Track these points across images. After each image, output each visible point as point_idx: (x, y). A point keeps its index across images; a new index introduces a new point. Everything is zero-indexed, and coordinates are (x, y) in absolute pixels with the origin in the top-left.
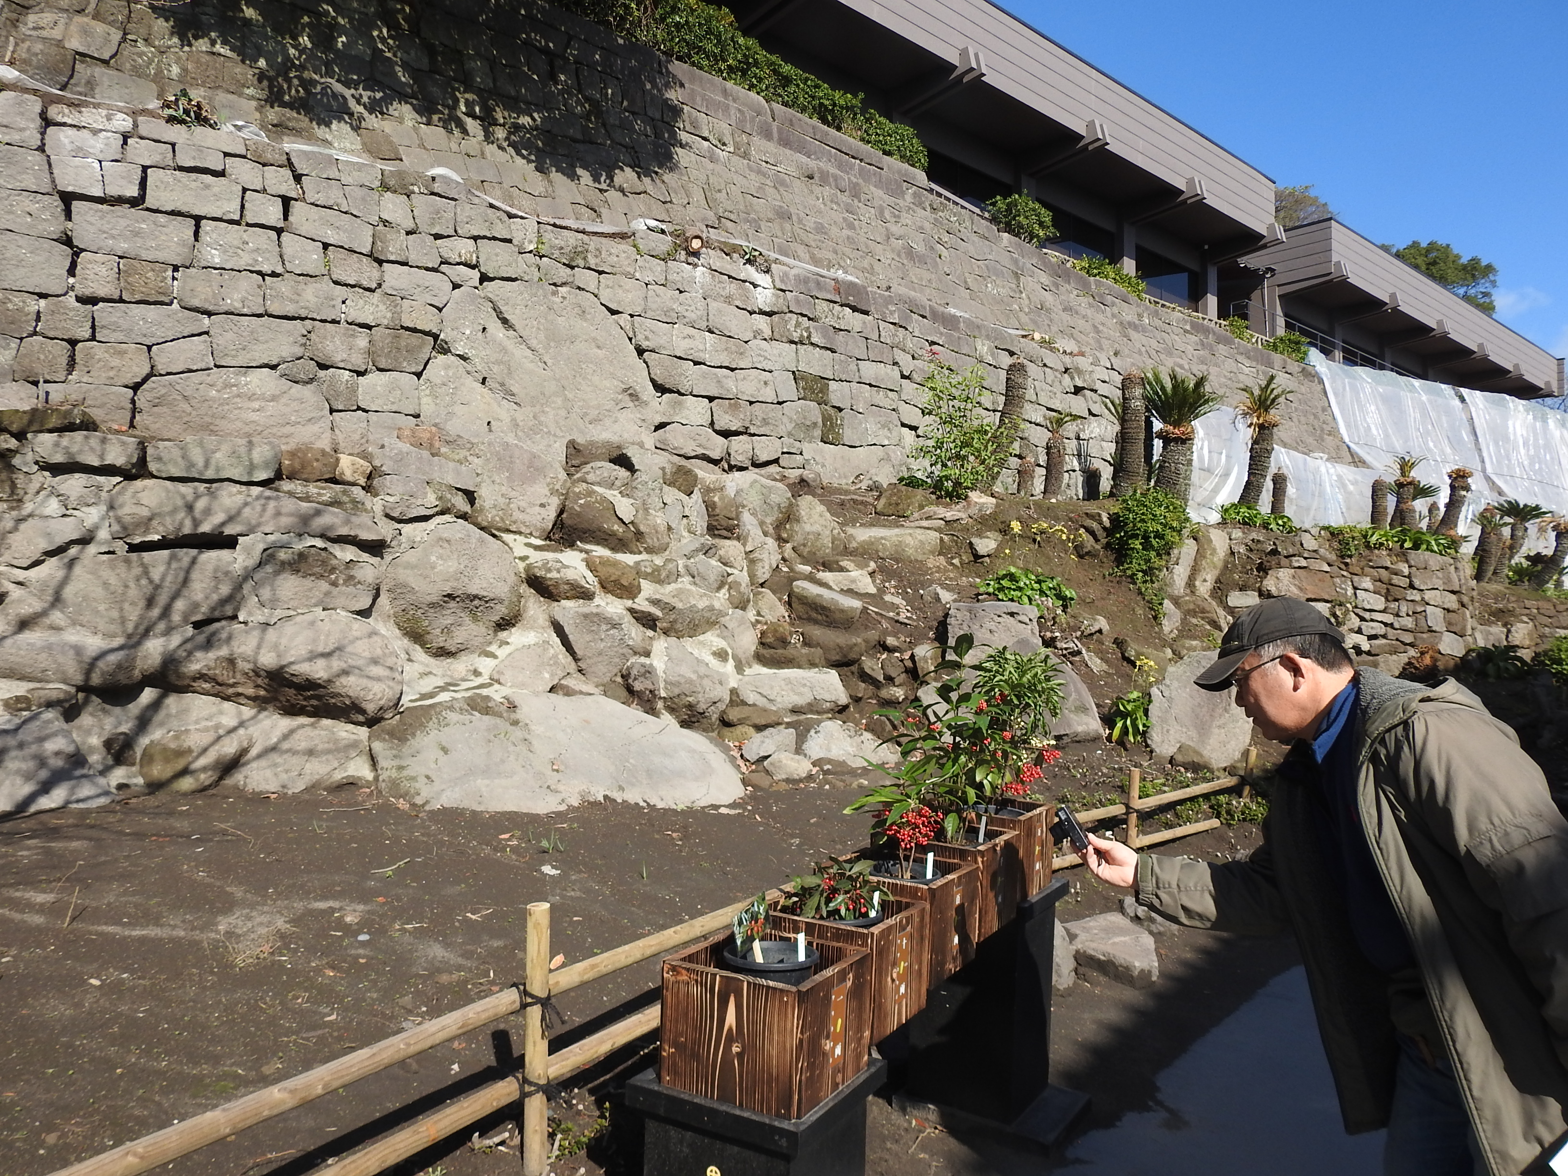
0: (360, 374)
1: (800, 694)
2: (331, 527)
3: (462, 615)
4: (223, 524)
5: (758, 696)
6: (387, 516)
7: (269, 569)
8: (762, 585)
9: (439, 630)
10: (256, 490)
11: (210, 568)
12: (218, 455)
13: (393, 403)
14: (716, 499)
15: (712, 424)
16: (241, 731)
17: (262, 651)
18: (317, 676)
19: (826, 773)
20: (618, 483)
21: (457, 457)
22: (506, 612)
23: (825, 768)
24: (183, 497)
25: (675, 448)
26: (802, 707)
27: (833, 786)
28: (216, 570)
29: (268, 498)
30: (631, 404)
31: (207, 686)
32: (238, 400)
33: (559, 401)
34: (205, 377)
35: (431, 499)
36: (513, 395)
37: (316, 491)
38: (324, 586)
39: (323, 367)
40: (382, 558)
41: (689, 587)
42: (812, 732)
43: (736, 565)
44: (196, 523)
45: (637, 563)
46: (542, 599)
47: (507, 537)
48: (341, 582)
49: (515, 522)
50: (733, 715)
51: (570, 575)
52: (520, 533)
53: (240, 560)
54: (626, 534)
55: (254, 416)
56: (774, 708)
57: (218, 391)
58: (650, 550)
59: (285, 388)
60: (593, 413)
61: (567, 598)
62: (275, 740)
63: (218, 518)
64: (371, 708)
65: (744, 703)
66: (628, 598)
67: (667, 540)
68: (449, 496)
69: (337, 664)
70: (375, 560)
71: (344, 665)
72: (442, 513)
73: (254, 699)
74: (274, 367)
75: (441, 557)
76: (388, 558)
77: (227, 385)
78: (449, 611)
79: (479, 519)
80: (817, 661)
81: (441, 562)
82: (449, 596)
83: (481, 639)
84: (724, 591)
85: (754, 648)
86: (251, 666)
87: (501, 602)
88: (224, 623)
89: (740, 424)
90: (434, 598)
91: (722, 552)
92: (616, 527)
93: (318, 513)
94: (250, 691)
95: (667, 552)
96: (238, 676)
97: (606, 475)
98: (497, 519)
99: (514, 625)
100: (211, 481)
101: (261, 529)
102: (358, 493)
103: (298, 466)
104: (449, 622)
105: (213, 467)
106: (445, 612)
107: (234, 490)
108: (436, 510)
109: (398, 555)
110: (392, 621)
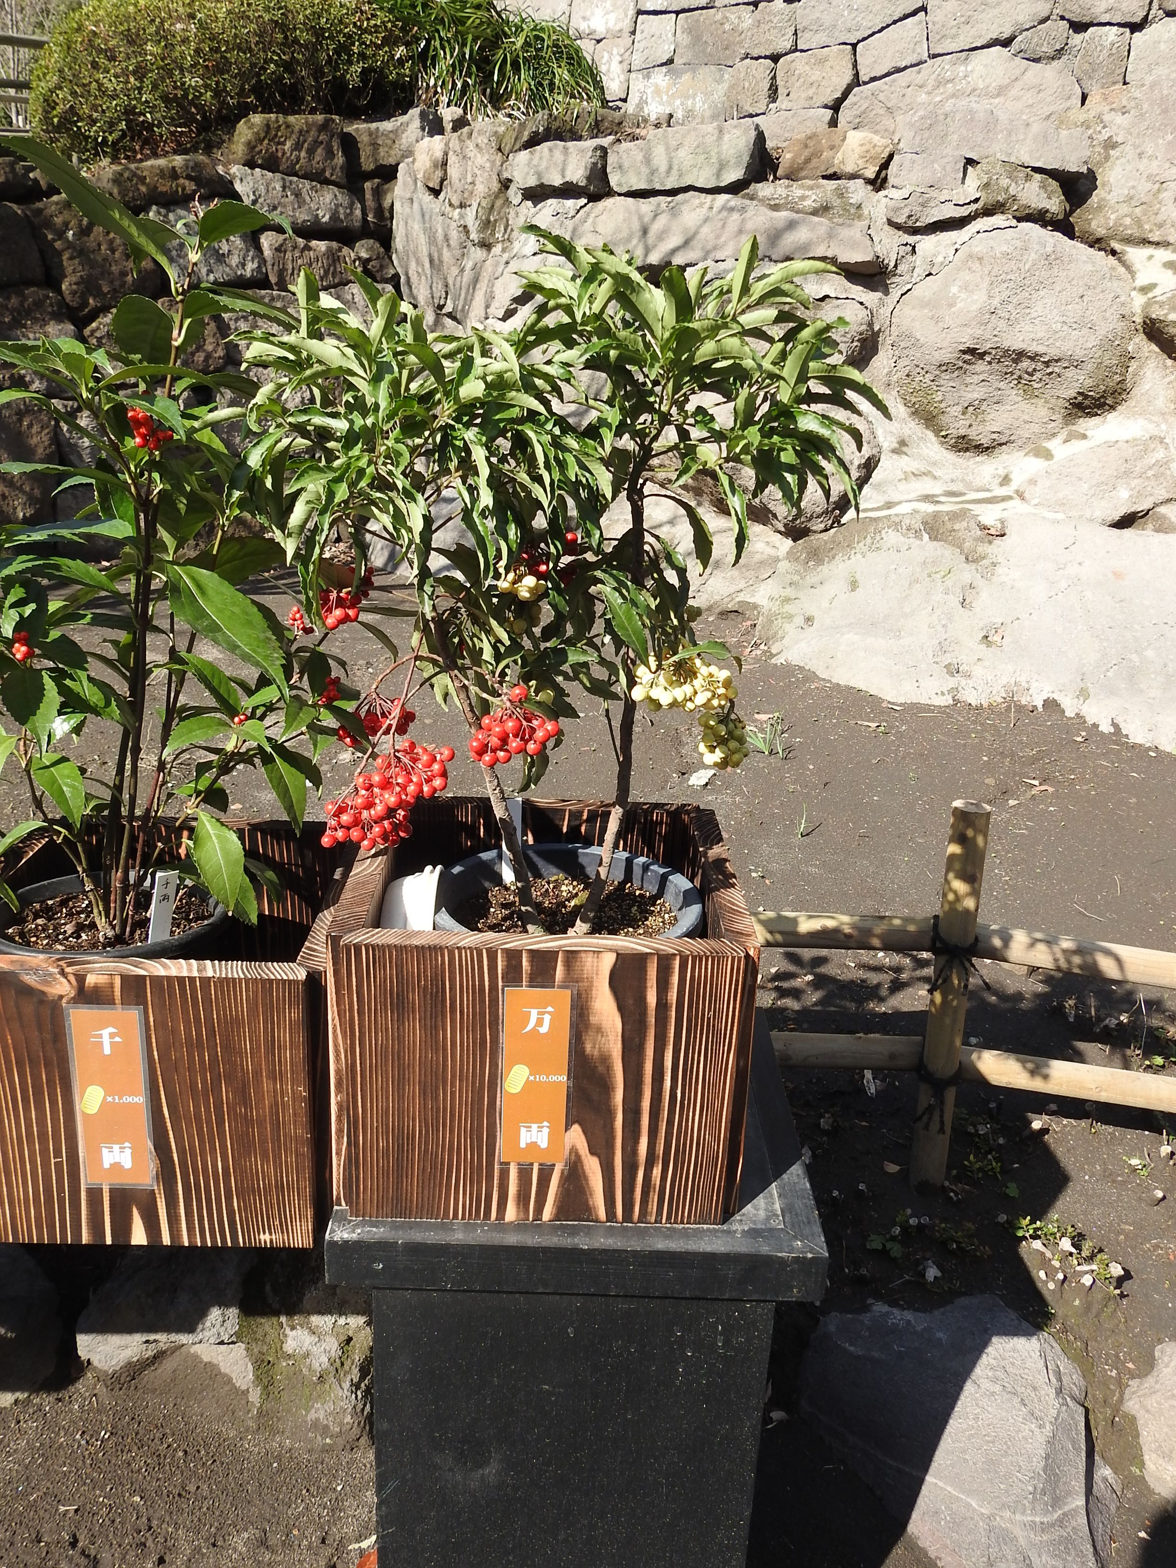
0: (1135, 27)
2: (803, 247)
3: (1002, 385)
4: (674, 251)
6: (890, 223)
9: (959, 408)
10: (720, 200)
12: (682, 153)
16: (666, 529)
22: (1089, 382)
24: (641, 218)
29: (732, 209)
34: (914, 76)
35: (972, 187)
37: (799, 192)
39: (1079, 27)
40: (886, 293)
44: (647, 251)
46: (1169, 362)
47: (1135, 254)
49: (1160, 226)
52: (1167, 244)
57: (929, 93)
59: (1018, 72)
63: (674, 241)
70: (871, 297)
72: (988, 212)
74: (1006, 43)
75: (965, 287)
76: (895, 293)
77: (941, 83)
78: (976, 379)
79: (1094, 224)
81: (963, 295)
82: (971, 351)
83: (1035, 428)
87: (1078, 365)
90: (947, 355)
93: (791, 225)
98: (1128, 221)
99: (1112, 408)
100: (672, 192)
101: (712, 255)
102: (858, 191)
103: (801, 160)
104: (976, 395)
105: (674, 172)
106: (968, 380)
107: (698, 201)
108: (974, 207)
109: (909, 286)
110: (895, 393)
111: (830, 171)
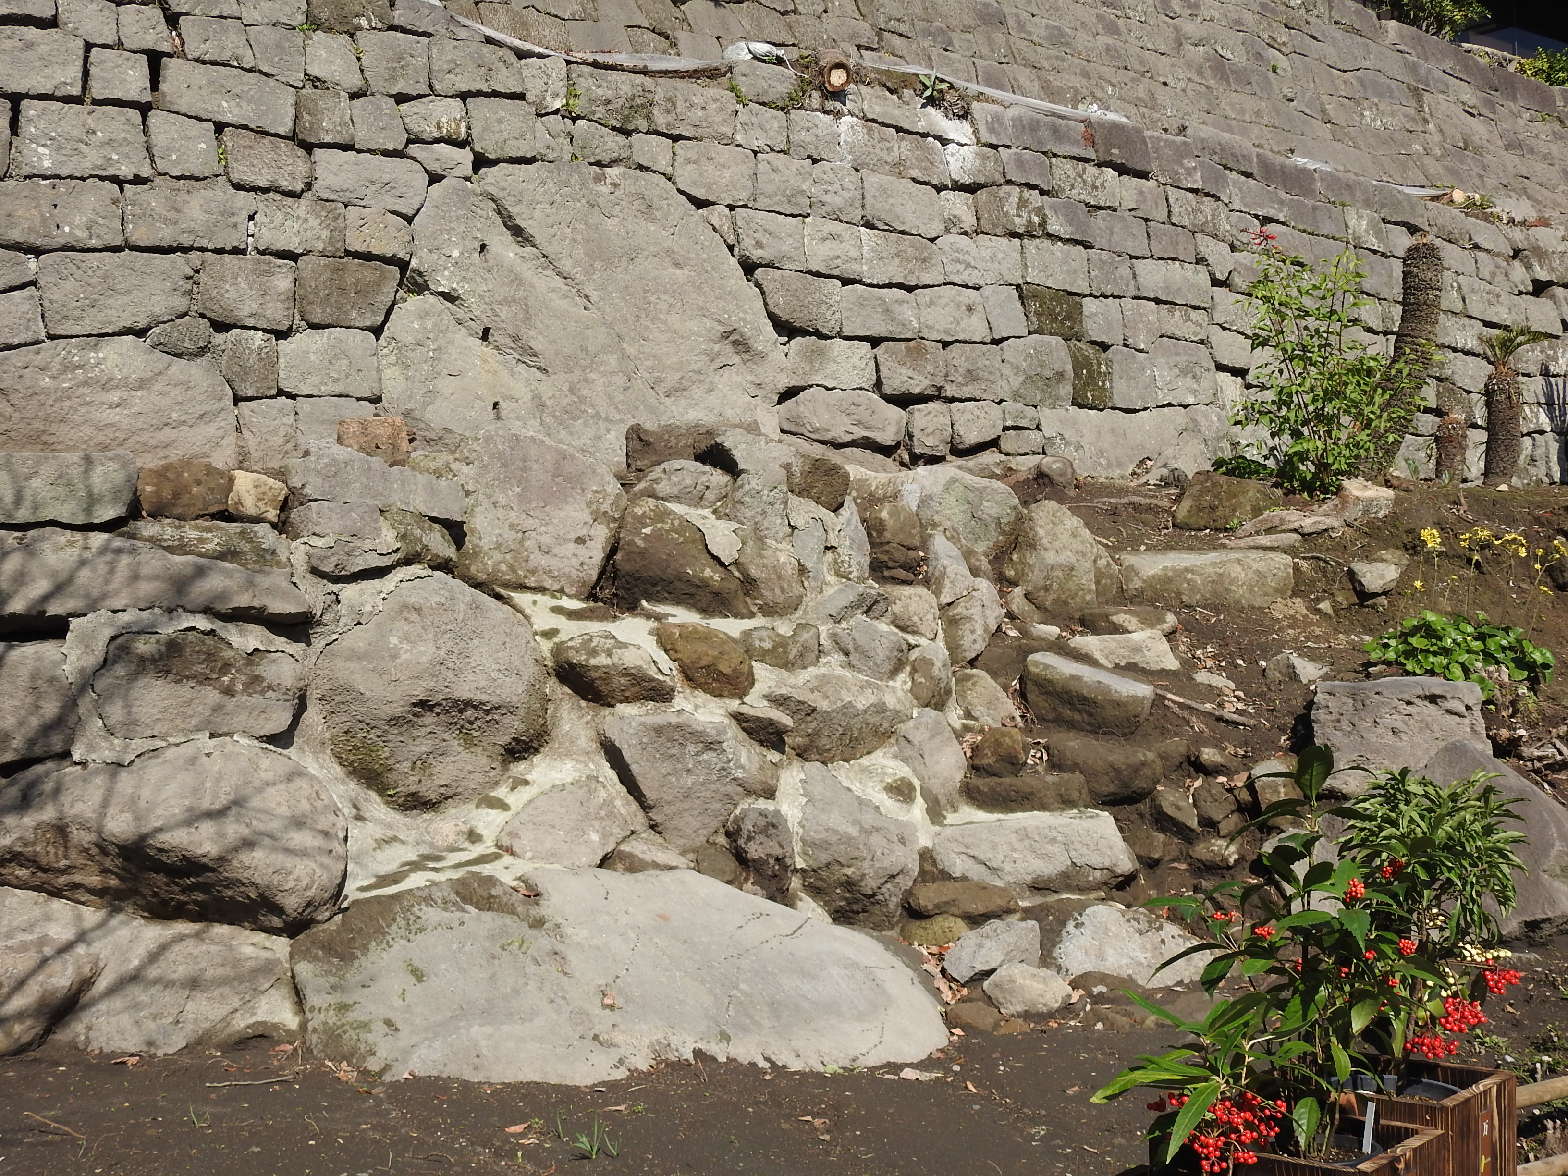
0: (281, 335)
1: (1046, 857)
2: (223, 596)
3: (446, 736)
4: (46, 598)
5: (970, 863)
6: (315, 571)
7: (120, 670)
8: (972, 663)
9: (407, 764)
10: (98, 539)
11: (25, 672)
12: (35, 483)
13: (336, 380)
14: (884, 515)
15: (878, 385)
16: (81, 949)
17: (111, 811)
18: (200, 852)
19: (1097, 999)
20: (710, 496)
21: (432, 465)
22: (522, 727)
23: (1096, 990)
25: (816, 430)
26: (1050, 880)
27: (1110, 1025)
28: (34, 676)
29: (119, 551)
30: (737, 359)
31: (23, 873)
32: (85, 390)
33: (613, 361)
34: (31, 356)
35: (388, 539)
36: (535, 355)
37: (196, 534)
38: (212, 695)
39: (221, 327)
40: (309, 644)
41: (839, 671)
42: (1070, 926)
43: (923, 628)
45: (747, 634)
46: (583, 703)
47: (522, 599)
48: (240, 687)
49: (533, 572)
50: (927, 897)
51: (630, 659)
52: (543, 590)
53: (72, 658)
54: (726, 584)
55: (112, 416)
56: (1000, 884)
57: (54, 377)
58: (768, 610)
59: (160, 366)
60: (672, 378)
61: (627, 700)
62: (136, 962)
63: (40, 587)
64: (292, 903)
65: (945, 876)
66: (732, 696)
67: (797, 590)
68: (418, 532)
69: (234, 830)
70: (297, 648)
71: (245, 832)
72: (408, 561)
73: (101, 893)
74: (141, 333)
75: (406, 638)
76: (318, 643)
77: (68, 367)
78: (423, 731)
79: (473, 569)
80: (1075, 795)
81: (406, 646)
82: (422, 704)
83: (479, 778)
84: (903, 675)
85: (959, 776)
86: (93, 837)
87: (512, 710)
88: (50, 765)
89: (926, 383)
90: (397, 709)
91: (897, 608)
92: (708, 572)
93: (200, 572)
94: (94, 880)
95: (800, 613)
96: (73, 854)
97: (688, 481)
98: (504, 567)
99: (537, 751)
100: (24, 527)
101: (107, 603)
102: (266, 535)
103: (167, 494)
104: (424, 749)
105: (27, 504)
106: (416, 733)
107: (63, 540)
108: (396, 557)
109: (335, 637)
110: (328, 752)
111: (214, 509)
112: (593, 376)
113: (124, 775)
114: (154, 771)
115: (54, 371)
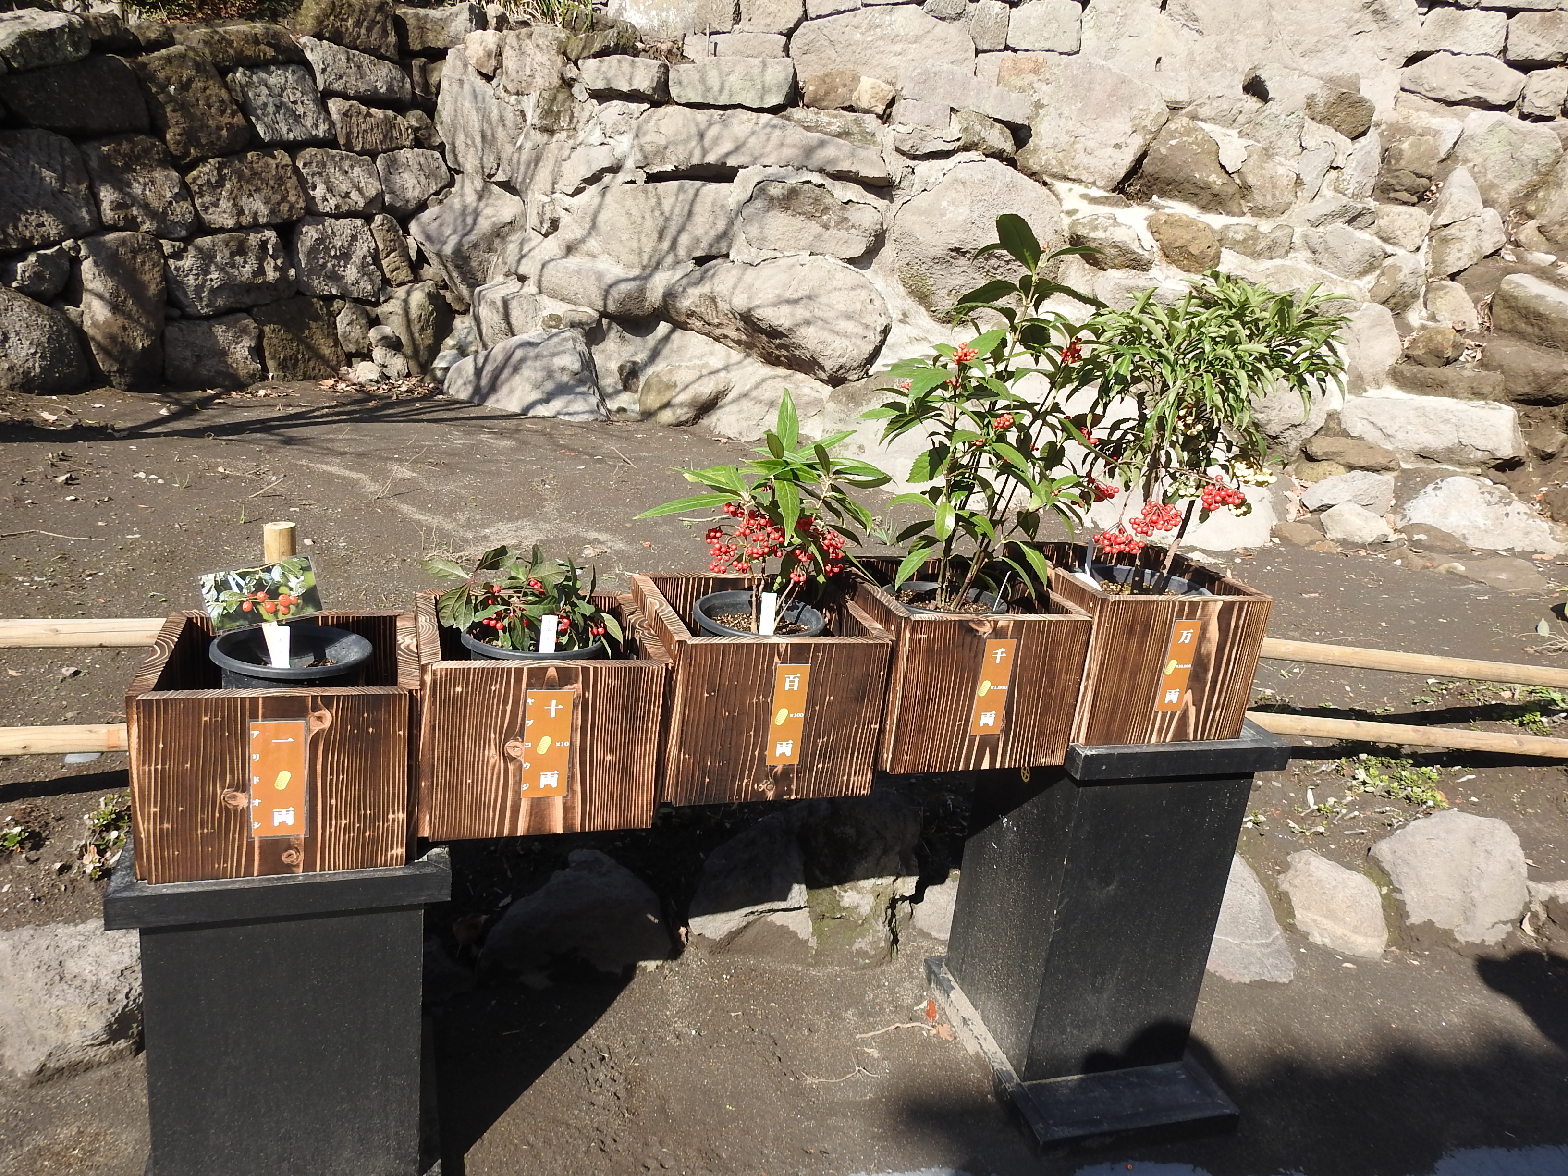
0: (1014, 5)
1: (1438, 433)
2: (833, 161)
3: (976, 276)
4: (728, 154)
5: (1370, 427)
6: (897, 149)
7: (759, 204)
8: (1453, 277)
9: (946, 291)
10: (766, 117)
11: (709, 201)
12: (732, 78)
13: (1047, 39)
14: (1405, 146)
15: (1505, 50)
16: (723, 374)
17: (737, 292)
18: (777, 323)
19: (1415, 545)
20: (1241, 119)
23: (1416, 537)
24: (697, 125)
25: (1433, 90)
26: (1435, 452)
27: (1407, 563)
28: (714, 204)
29: (774, 127)
30: (1374, 27)
31: (699, 324)
32: (881, 43)
34: (851, 18)
35: (954, 130)
36: (1196, 20)
37: (826, 119)
38: (814, 227)
40: (892, 201)
41: (1303, 265)
42: (1431, 486)
43: (1404, 241)
44: (704, 153)
45: (1227, 227)
46: (1087, 266)
47: (1061, 186)
48: (833, 224)
49: (1076, 168)
50: (1318, 447)
51: (1120, 235)
52: (1080, 181)
53: (734, 194)
54: (1225, 188)
55: (894, 61)
56: (1390, 447)
57: (863, 34)
58: (1257, 212)
59: (929, 26)
60: (1309, 41)
61: (1114, 267)
62: (748, 387)
63: (727, 146)
64: (829, 365)
65: (1345, 434)
66: (1198, 272)
67: (1288, 197)
68: (978, 128)
69: (801, 313)
70: (882, 204)
71: (807, 315)
72: (966, 148)
73: (739, 342)
74: (920, 3)
75: (953, 202)
76: (898, 202)
77: (872, 27)
78: (958, 270)
79: (1031, 162)
80: (1486, 389)
81: (951, 208)
82: (957, 250)
84: (1371, 278)
85: (1391, 361)
86: (727, 307)
88: (719, 260)
89: (1553, 49)
90: (940, 252)
91: (1382, 222)
92: (1213, 178)
93: (822, 144)
94: (734, 334)
95: (1285, 216)
96: (721, 317)
97: (1225, 107)
98: (1054, 162)
100: (724, 108)
101: (761, 161)
102: (871, 122)
103: (821, 92)
104: (958, 282)
105: (726, 92)
106: (953, 271)
107: (745, 117)
108: (957, 144)
109: (909, 198)
110: (896, 276)
111: (846, 104)
112: (1239, 37)
113: (750, 270)
114: (766, 270)
115: (863, 30)
